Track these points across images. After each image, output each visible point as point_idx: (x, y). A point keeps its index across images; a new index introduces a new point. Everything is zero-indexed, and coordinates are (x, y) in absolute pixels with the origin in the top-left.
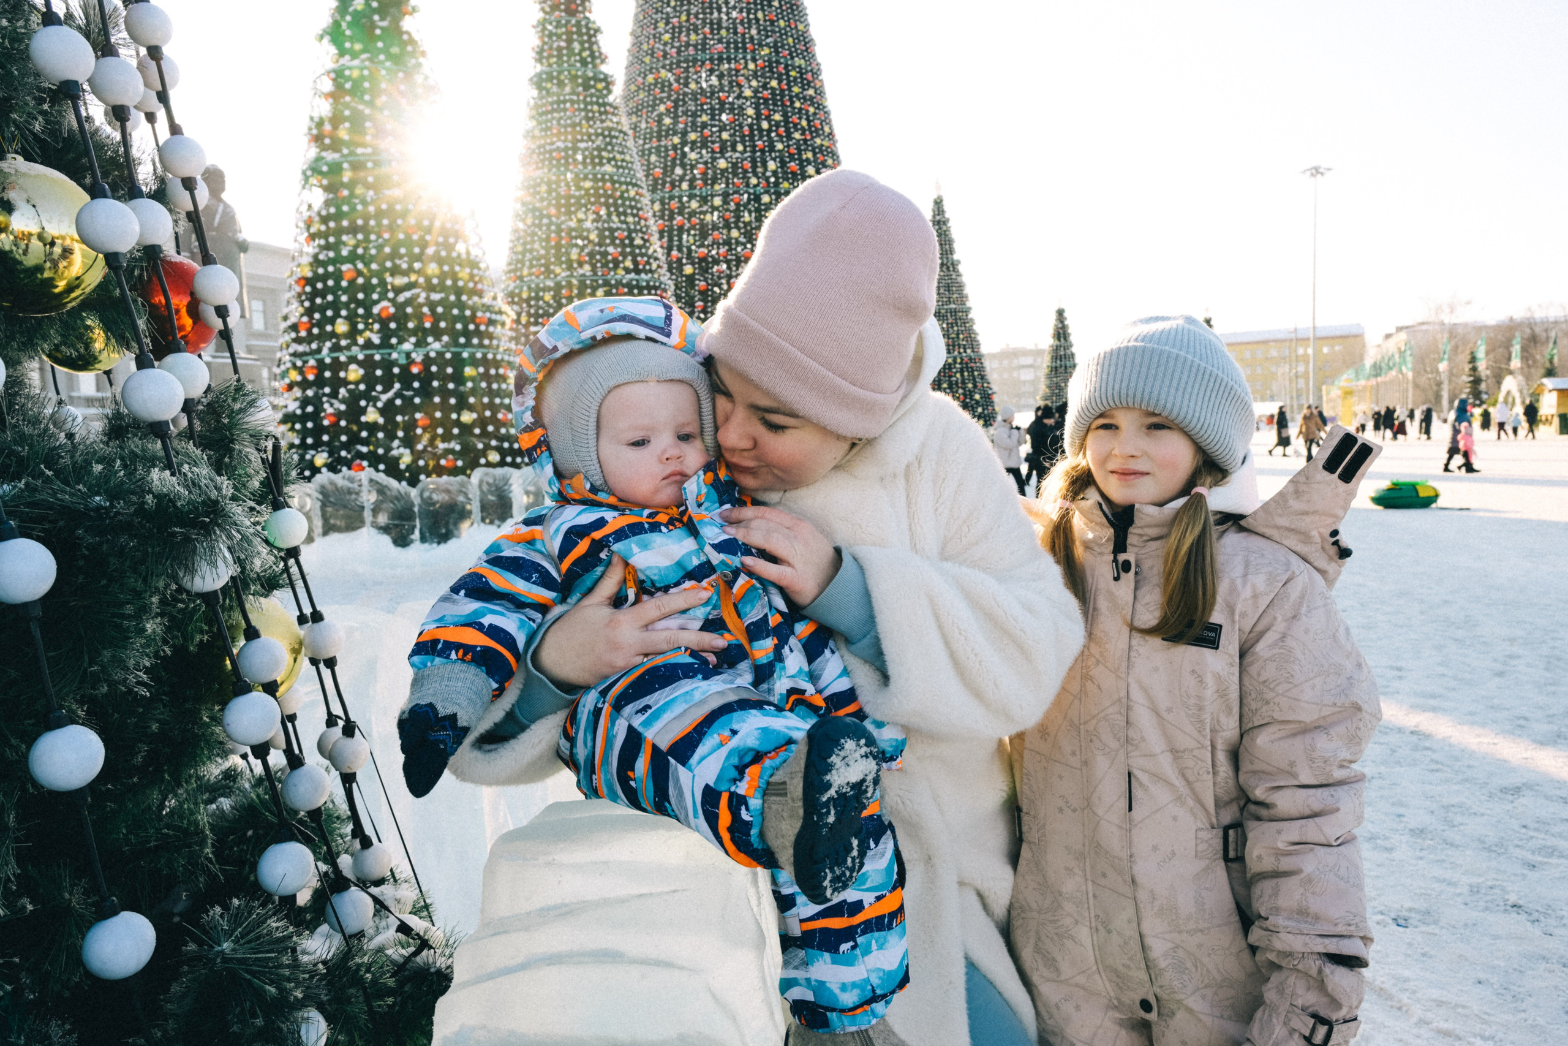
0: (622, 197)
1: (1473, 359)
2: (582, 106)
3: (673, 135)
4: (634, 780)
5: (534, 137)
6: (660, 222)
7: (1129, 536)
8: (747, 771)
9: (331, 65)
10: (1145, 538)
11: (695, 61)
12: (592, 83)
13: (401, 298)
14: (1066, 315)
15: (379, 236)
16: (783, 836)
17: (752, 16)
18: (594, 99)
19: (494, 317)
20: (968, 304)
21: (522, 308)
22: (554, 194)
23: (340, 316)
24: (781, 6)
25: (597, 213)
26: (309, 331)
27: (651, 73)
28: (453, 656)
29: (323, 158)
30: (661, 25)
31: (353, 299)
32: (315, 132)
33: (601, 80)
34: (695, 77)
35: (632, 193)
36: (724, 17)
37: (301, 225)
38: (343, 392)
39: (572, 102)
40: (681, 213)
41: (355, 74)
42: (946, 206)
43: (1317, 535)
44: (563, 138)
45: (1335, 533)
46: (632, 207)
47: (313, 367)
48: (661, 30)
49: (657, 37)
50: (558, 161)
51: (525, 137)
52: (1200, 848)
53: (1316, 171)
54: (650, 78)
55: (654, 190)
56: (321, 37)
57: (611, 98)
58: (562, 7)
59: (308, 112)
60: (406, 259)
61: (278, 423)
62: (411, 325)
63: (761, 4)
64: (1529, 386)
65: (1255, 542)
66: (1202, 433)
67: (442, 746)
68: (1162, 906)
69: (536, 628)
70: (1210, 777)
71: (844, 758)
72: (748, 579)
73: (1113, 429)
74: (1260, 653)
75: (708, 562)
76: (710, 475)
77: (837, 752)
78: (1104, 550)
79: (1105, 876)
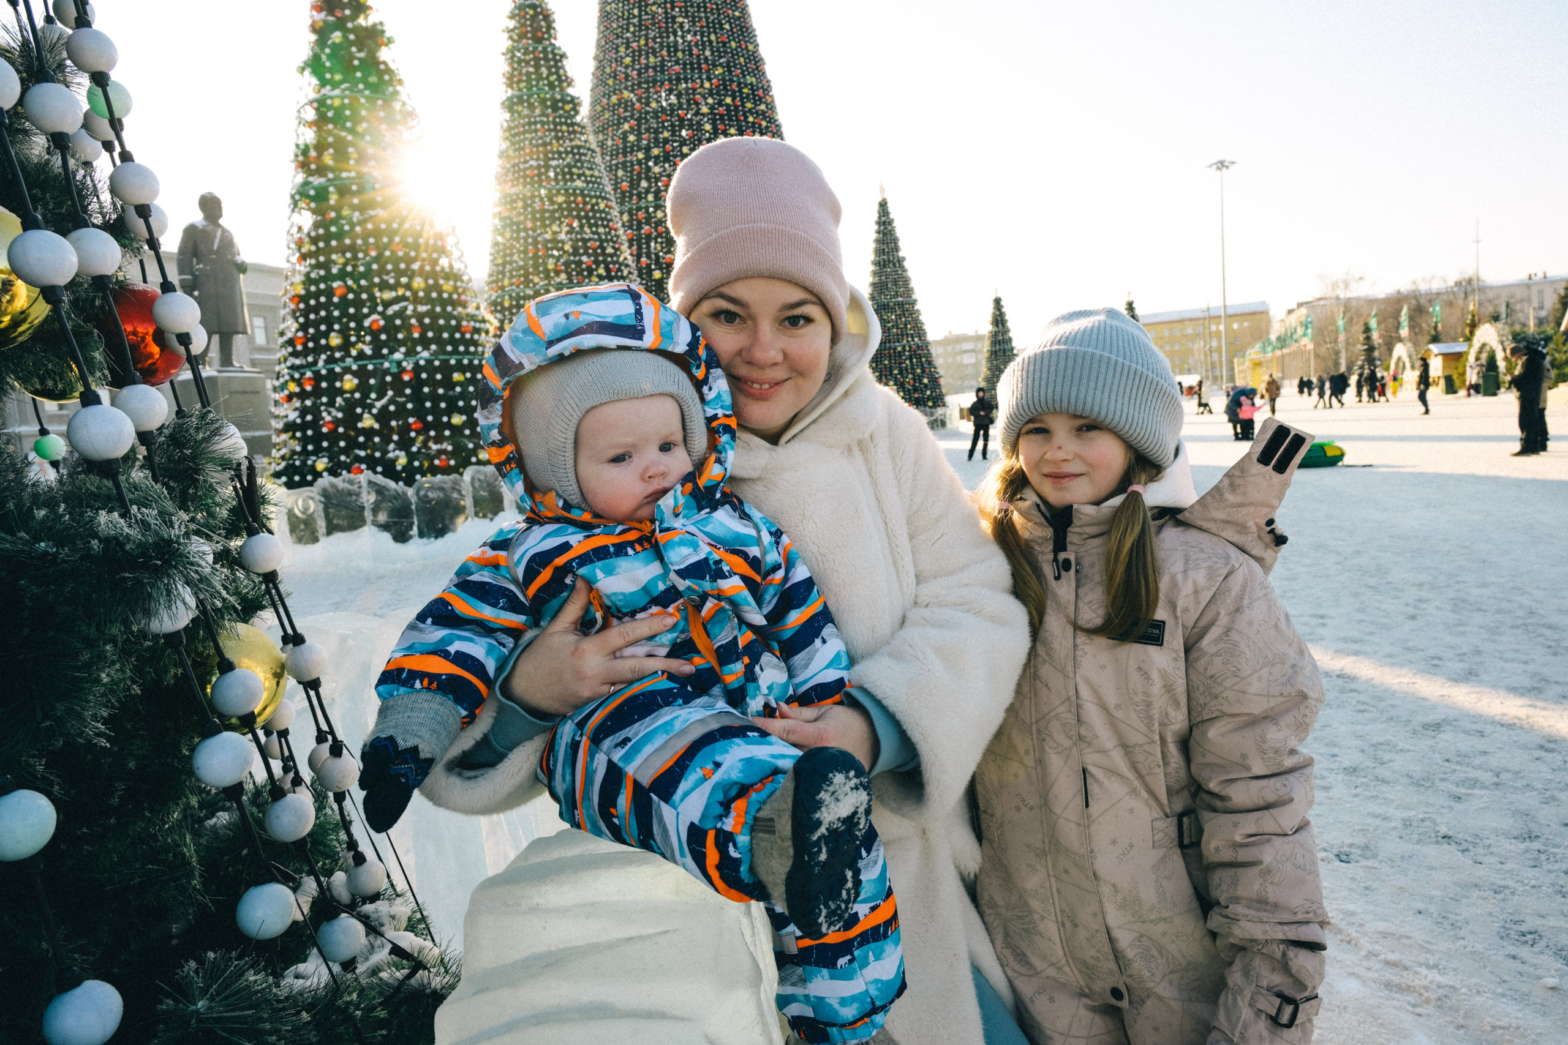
0: (592, 209)
1: (1367, 330)
2: (552, 127)
3: (638, 151)
4: (617, 817)
5: (508, 157)
6: (629, 231)
7: (1069, 535)
8: (733, 806)
9: (313, 95)
10: (1087, 537)
11: (655, 82)
12: (560, 105)
13: (390, 311)
14: (1003, 303)
15: (366, 254)
16: (774, 874)
17: (705, 39)
18: (563, 120)
19: (478, 325)
20: (914, 297)
21: (504, 316)
22: (530, 209)
23: (334, 330)
24: (732, 28)
25: (570, 225)
26: (305, 345)
27: (615, 94)
28: (418, 685)
29: (310, 183)
30: (622, 49)
31: (344, 313)
32: (301, 158)
33: (569, 102)
34: (655, 96)
35: (602, 206)
36: (680, 41)
37: (293, 246)
38: (339, 400)
39: (543, 123)
40: (648, 223)
41: (337, 103)
42: (891, 208)
43: (1254, 527)
44: (535, 157)
45: (1270, 522)
46: (602, 219)
47: (310, 379)
48: (622, 54)
49: (619, 61)
50: (532, 178)
51: (500, 157)
52: (1156, 838)
53: (1222, 165)
54: (614, 99)
55: (622, 203)
56: (303, 69)
57: (578, 119)
58: (529, 35)
59: (293, 140)
60: (393, 274)
61: (279, 432)
62: (400, 336)
63: (714, 27)
64: (1418, 352)
65: (1193, 535)
66: (1131, 432)
67: (403, 780)
68: (1124, 899)
69: (507, 653)
70: (1160, 771)
71: (833, 793)
72: (716, 602)
73: (1044, 431)
74: (1206, 649)
75: (674, 587)
76: (689, 486)
77: (825, 787)
78: (1043, 549)
79: (1066, 871)
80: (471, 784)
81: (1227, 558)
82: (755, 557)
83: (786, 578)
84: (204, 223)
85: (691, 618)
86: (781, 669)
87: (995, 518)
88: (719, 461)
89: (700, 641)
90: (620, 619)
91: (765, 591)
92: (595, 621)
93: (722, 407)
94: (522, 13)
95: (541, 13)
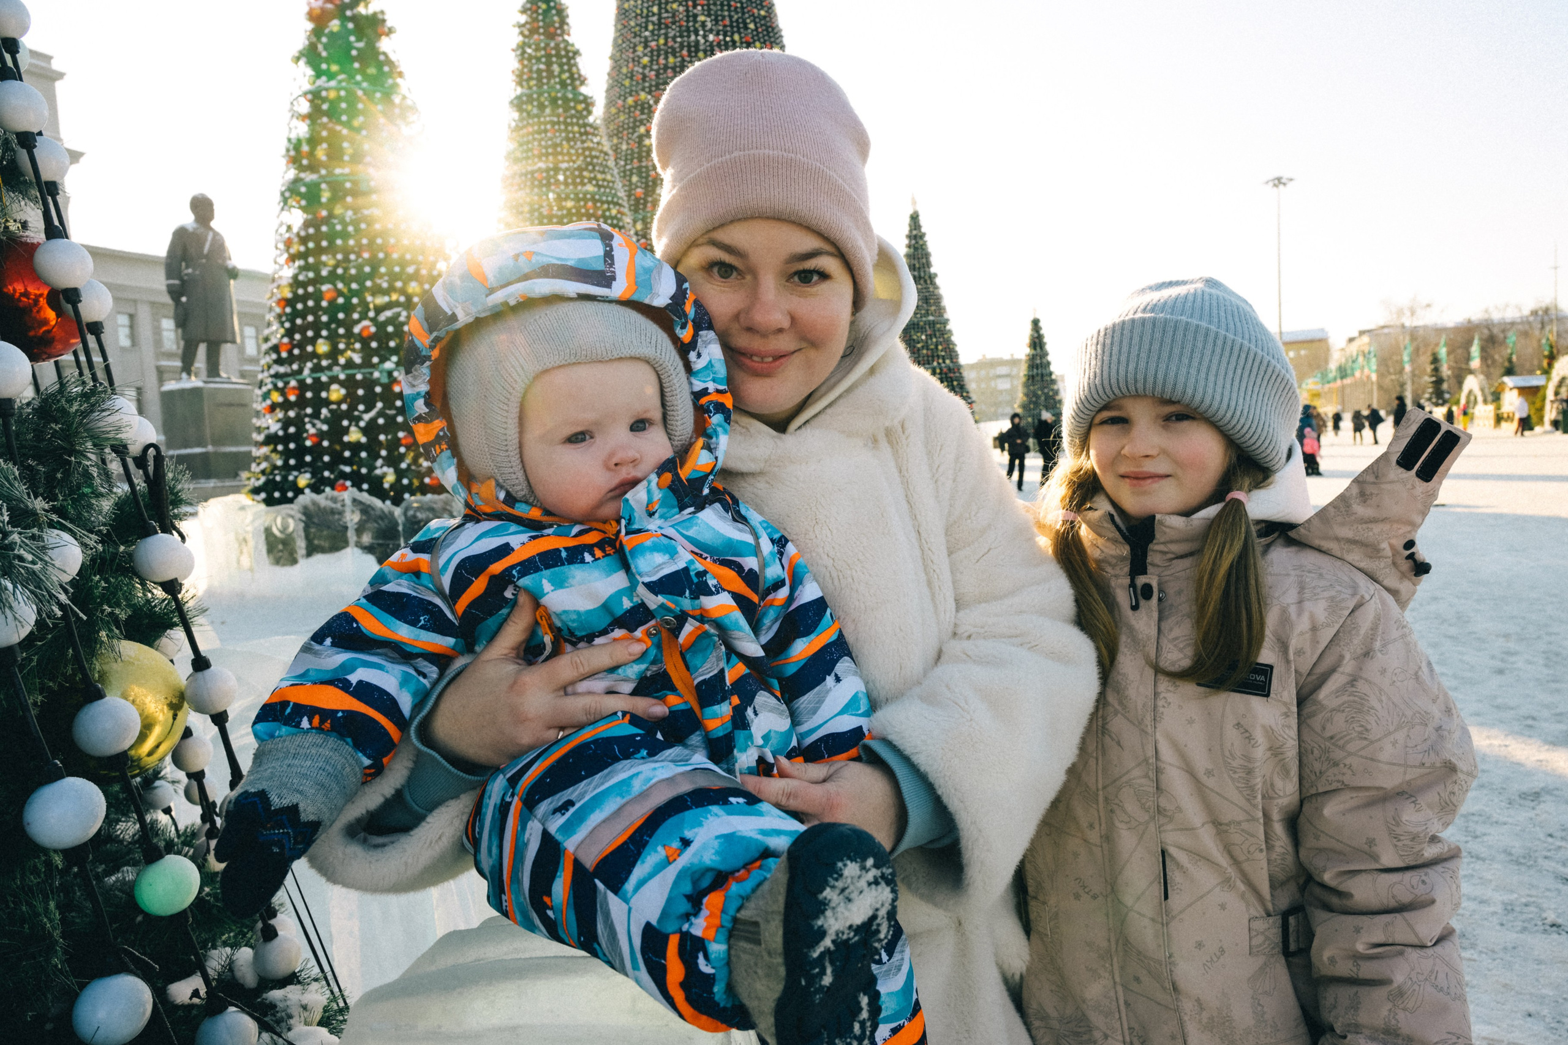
0: (603, 216)
1: (1435, 360)
2: (562, 127)
4: (552, 908)
5: (515, 159)
7: (1150, 553)
8: (705, 900)
9: (307, 87)
10: (1172, 556)
12: (572, 104)
13: (382, 317)
14: (1041, 324)
15: (359, 255)
16: (759, 999)
17: (728, 39)
18: (575, 120)
20: (946, 316)
22: (536, 214)
23: (321, 337)
24: (757, 29)
26: (290, 352)
27: (631, 95)
28: (305, 723)
29: (301, 179)
30: (640, 48)
31: (333, 319)
32: (292, 153)
33: (581, 102)
35: (614, 212)
36: (702, 41)
37: (281, 246)
38: (324, 412)
39: (553, 123)
41: (332, 95)
42: (923, 221)
43: (1388, 549)
44: (544, 159)
45: (1410, 544)
47: (294, 388)
48: (639, 53)
49: (636, 60)
50: (540, 181)
51: (507, 159)
52: (1254, 942)
53: (1279, 182)
54: (630, 100)
55: (636, 211)
56: (298, 59)
57: (591, 119)
58: (541, 31)
59: (286, 135)
60: (386, 278)
61: (259, 444)
62: (392, 344)
63: (738, 27)
64: (1491, 385)
65: (1309, 558)
66: (1234, 422)
67: (276, 850)
68: (1212, 1018)
69: (428, 686)
70: (1263, 856)
71: (843, 890)
72: (697, 624)
73: (1122, 422)
74: (1325, 702)
75: (643, 605)
76: (668, 477)
77: (832, 882)
78: (1118, 572)
79: (1137, 979)
80: (377, 854)
81: (1355, 588)
82: (751, 570)
83: (791, 598)
84: (195, 225)
85: (665, 646)
86: (781, 713)
87: (1058, 532)
88: (708, 448)
89: (676, 674)
90: (574, 644)
91: (764, 614)
92: (541, 647)
93: (714, 380)
94: (534, 8)
95: (554, 8)
